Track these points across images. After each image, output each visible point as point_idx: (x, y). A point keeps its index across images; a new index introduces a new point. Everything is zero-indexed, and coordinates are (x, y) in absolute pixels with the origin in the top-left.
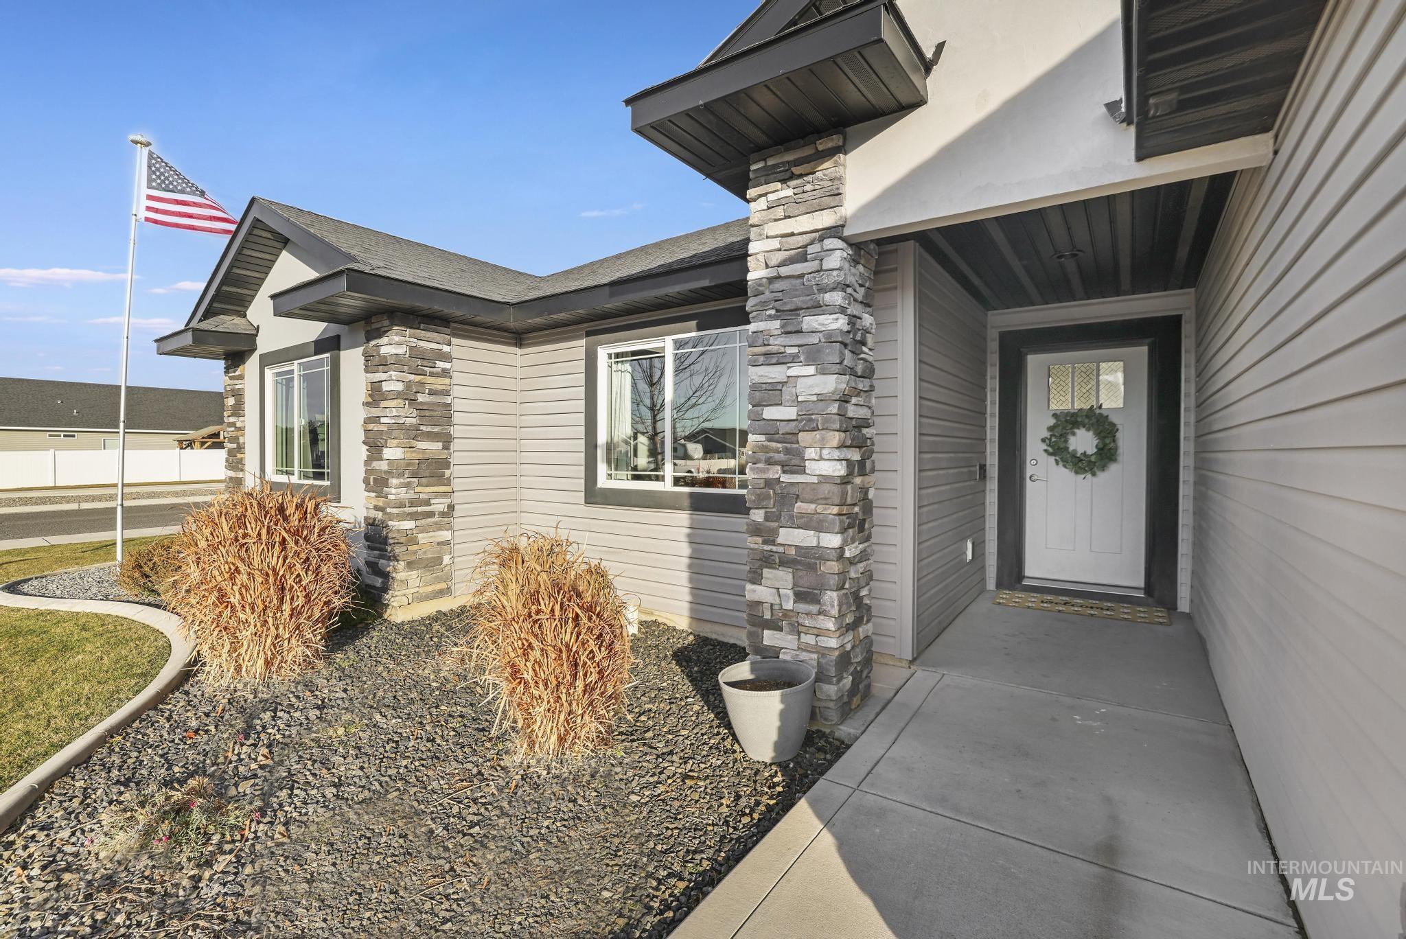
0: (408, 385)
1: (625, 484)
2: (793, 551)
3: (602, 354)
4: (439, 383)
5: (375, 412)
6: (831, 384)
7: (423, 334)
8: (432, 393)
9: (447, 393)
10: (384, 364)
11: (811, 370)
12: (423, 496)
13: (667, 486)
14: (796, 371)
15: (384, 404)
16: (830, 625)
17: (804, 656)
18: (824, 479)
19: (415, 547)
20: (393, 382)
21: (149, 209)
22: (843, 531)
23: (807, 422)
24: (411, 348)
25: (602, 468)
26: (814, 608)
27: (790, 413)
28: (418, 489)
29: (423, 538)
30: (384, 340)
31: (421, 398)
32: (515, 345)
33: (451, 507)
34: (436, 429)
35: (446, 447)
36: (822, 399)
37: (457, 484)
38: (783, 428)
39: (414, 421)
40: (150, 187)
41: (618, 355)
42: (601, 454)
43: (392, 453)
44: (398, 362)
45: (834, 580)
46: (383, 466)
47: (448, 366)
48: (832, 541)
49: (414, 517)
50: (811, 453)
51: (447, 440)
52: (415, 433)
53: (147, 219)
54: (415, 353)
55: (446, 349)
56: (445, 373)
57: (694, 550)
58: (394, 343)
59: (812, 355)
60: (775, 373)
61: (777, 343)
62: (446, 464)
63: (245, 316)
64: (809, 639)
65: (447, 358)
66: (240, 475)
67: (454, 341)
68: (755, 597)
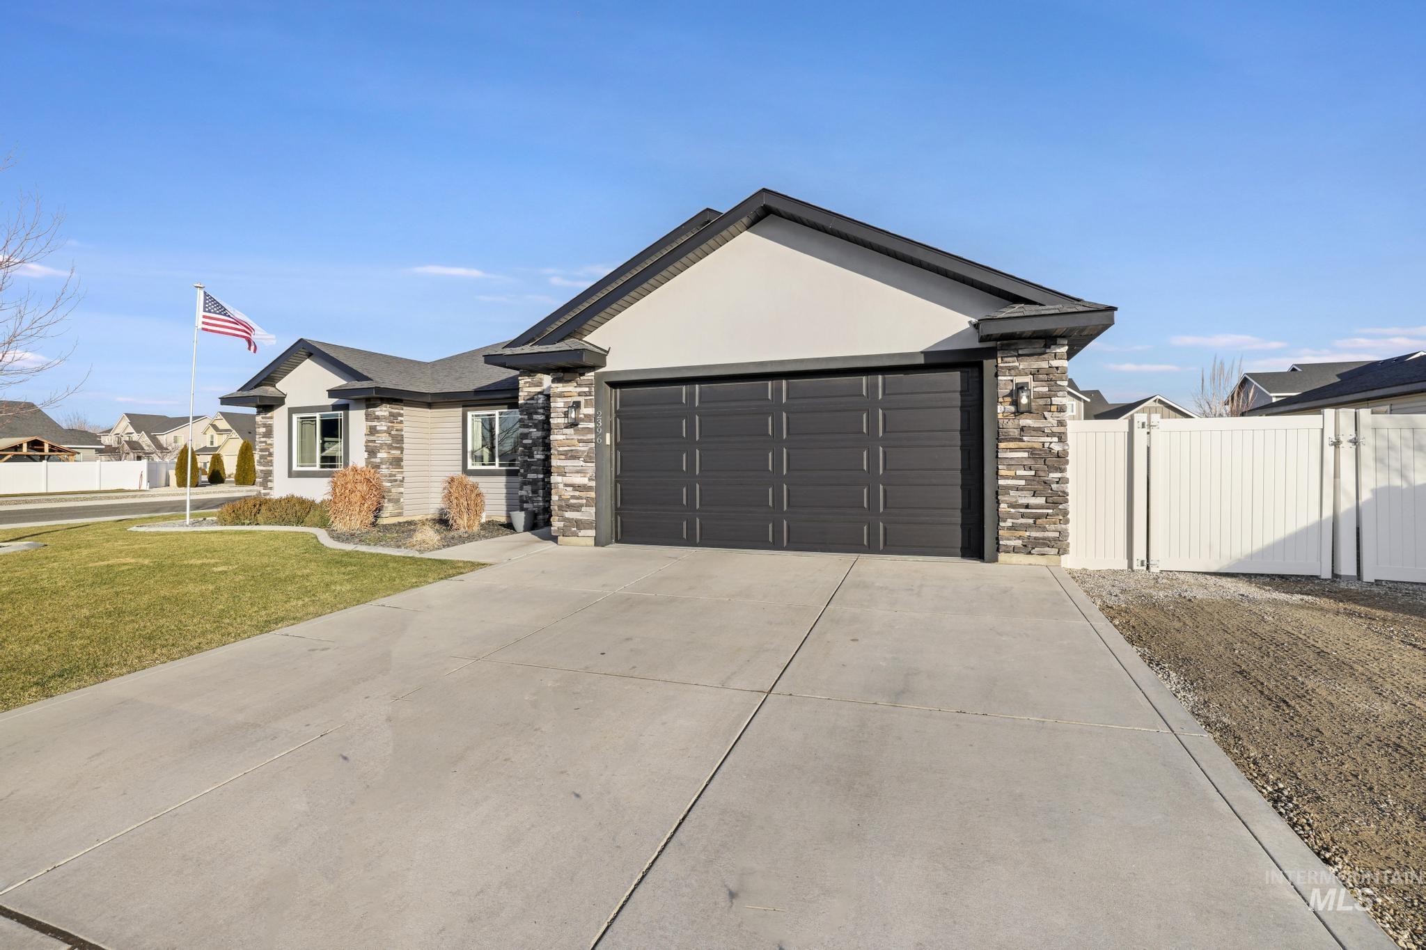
0: (388, 427)
1: (479, 467)
2: (531, 480)
3: (470, 414)
4: (398, 426)
5: (372, 438)
6: (540, 434)
7: (393, 406)
8: (397, 430)
9: (402, 430)
10: (378, 418)
11: (535, 430)
12: (393, 473)
13: (497, 467)
14: (531, 430)
15: (377, 435)
16: (541, 499)
17: (534, 509)
18: (539, 460)
19: (390, 494)
20: (382, 426)
21: (203, 323)
22: (544, 474)
23: (534, 444)
24: (390, 412)
25: (470, 461)
26: (536, 495)
27: (530, 441)
28: (392, 470)
29: (393, 490)
30: (378, 409)
31: (393, 433)
32: (428, 408)
33: (403, 478)
34: (398, 445)
35: (402, 453)
36: (538, 438)
37: (405, 469)
38: (529, 446)
39: (390, 442)
40: (205, 311)
41: (476, 416)
42: (469, 455)
43: (382, 455)
44: (385, 418)
45: (541, 487)
46: (378, 460)
47: (402, 419)
48: (541, 476)
49: (391, 481)
50: (535, 453)
51: (402, 449)
52: (390, 447)
53: (204, 329)
54: (391, 414)
55: (402, 412)
56: (401, 422)
57: (507, 491)
58: (383, 411)
59: (535, 426)
60: (526, 430)
61: (526, 422)
62: (401, 460)
63: (275, 386)
64: (535, 504)
65: (401, 415)
66: (271, 468)
67: (405, 408)
68: (522, 494)
